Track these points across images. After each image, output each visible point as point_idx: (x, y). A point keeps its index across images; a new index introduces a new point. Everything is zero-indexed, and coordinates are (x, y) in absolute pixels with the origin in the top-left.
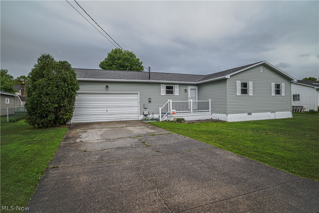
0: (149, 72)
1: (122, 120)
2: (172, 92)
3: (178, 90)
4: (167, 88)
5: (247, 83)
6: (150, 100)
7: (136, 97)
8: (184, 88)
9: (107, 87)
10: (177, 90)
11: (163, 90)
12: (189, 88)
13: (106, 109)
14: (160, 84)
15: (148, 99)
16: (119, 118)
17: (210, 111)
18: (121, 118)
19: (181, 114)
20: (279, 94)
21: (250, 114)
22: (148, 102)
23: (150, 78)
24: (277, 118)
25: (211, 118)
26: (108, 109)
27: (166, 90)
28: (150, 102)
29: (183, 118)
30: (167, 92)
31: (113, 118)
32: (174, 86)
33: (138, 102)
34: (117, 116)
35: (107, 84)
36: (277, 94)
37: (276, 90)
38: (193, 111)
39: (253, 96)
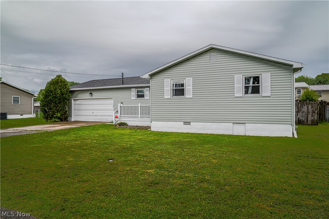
0: (123, 78)
1: (102, 121)
2: (142, 96)
3: (149, 93)
4: (138, 92)
5: (184, 81)
7: (112, 102)
9: (91, 94)
10: (147, 93)
13: (92, 112)
14: (131, 88)
16: (100, 119)
18: (102, 119)
19: (130, 118)
20: (258, 93)
23: (123, 84)
26: (94, 112)
27: (136, 94)
31: (97, 119)
32: (144, 89)
33: (112, 106)
34: (99, 117)
35: (91, 92)
36: (252, 93)
37: (249, 86)
38: (141, 116)
39: (193, 98)
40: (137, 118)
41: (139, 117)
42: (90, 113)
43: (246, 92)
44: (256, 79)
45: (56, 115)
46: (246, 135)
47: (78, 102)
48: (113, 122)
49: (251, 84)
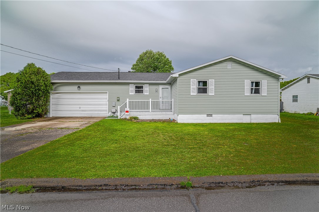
0: (119, 72)
3: (148, 89)
4: (137, 87)
5: (207, 81)
6: (118, 99)
7: (107, 96)
8: (154, 88)
9: (79, 87)
10: (146, 89)
11: (132, 89)
12: (161, 87)
13: (79, 106)
15: (117, 98)
16: (90, 114)
17: (173, 111)
18: (92, 114)
20: (259, 93)
21: (210, 115)
22: (117, 101)
23: (119, 79)
24: (253, 121)
25: (170, 118)
26: (81, 106)
27: (135, 89)
28: (118, 100)
29: (138, 116)
30: (137, 92)
31: (85, 114)
32: (143, 85)
33: (107, 101)
34: (89, 112)
35: (79, 85)
36: (255, 93)
37: (253, 88)
38: (152, 110)
39: (215, 95)
40: (148, 112)
41: (150, 111)
42: (77, 108)
43: (252, 93)
44: (257, 84)
45: (37, 110)
46: (252, 122)
47: (56, 96)
48: (117, 117)
49: (254, 87)
